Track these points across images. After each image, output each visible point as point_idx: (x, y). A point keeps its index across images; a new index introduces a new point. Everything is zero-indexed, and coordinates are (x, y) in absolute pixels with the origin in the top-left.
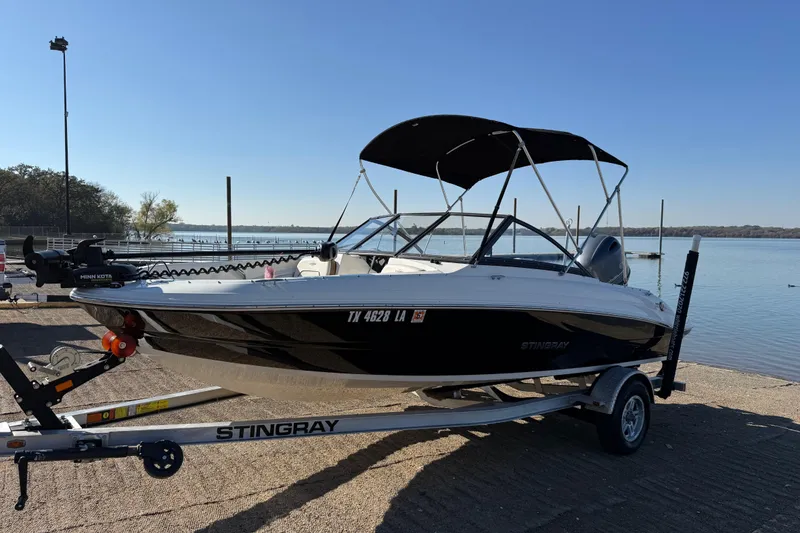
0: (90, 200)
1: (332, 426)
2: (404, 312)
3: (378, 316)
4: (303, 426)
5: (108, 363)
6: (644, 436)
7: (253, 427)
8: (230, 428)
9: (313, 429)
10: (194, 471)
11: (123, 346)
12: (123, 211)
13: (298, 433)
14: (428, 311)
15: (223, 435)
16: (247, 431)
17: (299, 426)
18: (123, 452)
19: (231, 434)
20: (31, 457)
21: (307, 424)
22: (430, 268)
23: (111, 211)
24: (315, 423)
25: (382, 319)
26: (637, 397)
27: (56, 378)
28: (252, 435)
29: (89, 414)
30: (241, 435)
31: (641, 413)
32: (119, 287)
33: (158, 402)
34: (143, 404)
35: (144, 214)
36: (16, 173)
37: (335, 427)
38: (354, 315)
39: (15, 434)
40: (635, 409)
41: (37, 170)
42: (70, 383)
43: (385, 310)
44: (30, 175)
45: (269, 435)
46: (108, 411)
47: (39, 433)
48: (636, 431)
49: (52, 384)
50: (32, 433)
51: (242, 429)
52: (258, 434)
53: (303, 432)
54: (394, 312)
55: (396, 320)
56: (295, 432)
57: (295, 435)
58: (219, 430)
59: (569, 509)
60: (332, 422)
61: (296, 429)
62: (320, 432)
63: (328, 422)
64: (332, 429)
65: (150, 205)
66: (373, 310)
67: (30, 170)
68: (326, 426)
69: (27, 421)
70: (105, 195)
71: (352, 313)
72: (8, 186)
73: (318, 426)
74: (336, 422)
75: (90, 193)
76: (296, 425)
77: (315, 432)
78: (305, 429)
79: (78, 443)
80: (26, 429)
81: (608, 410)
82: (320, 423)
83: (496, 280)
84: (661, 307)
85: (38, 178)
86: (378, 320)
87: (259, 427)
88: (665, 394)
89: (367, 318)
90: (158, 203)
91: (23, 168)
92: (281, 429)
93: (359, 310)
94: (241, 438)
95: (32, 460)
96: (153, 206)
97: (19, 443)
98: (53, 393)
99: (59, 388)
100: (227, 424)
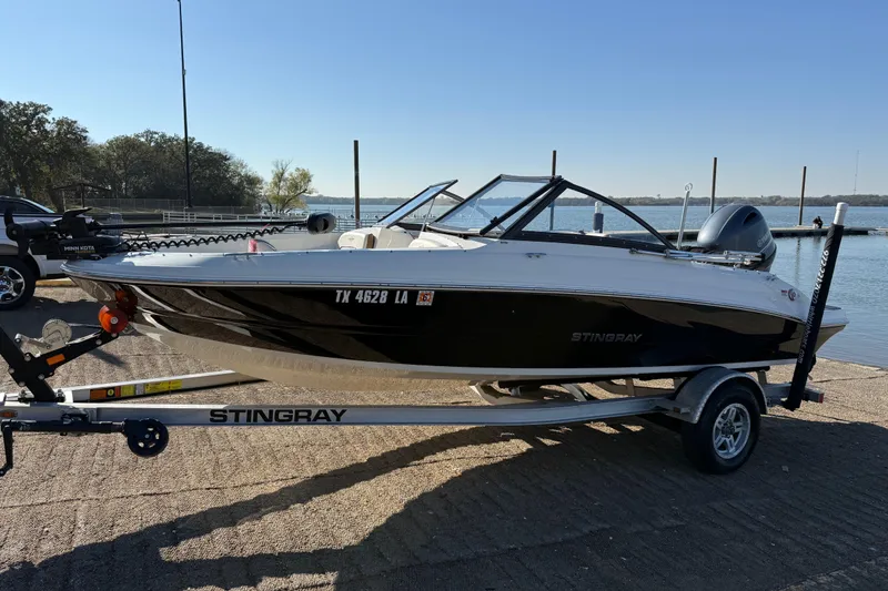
0: (218, 170)
1: (338, 416)
2: (405, 293)
3: (372, 296)
4: (306, 414)
5: (100, 338)
6: (749, 454)
7: (249, 412)
8: (224, 411)
9: (317, 417)
10: (211, 456)
11: (115, 321)
12: (253, 181)
13: (300, 420)
14: (436, 292)
15: (218, 418)
16: (243, 416)
17: (300, 414)
18: (107, 429)
19: (225, 418)
20: (16, 427)
21: (309, 412)
22: (452, 243)
23: (241, 183)
24: (319, 412)
25: (378, 299)
26: (739, 405)
27: (46, 351)
28: (249, 420)
29: (91, 390)
30: (237, 419)
31: (746, 424)
32: (99, 259)
33: (170, 382)
34: (152, 383)
35: (276, 184)
36: (143, 140)
37: (342, 418)
38: (342, 295)
39: (7, 404)
40: (737, 419)
41: (163, 136)
42: (61, 357)
43: (381, 291)
44: (156, 143)
45: (268, 421)
46: (113, 388)
47: (28, 405)
48: (737, 448)
49: (44, 357)
50: (24, 405)
51: (237, 412)
52: (255, 420)
53: (305, 420)
54: (392, 294)
55: (397, 301)
56: (296, 420)
57: (297, 423)
58: (213, 412)
59: (607, 526)
60: (339, 411)
61: (297, 417)
62: (325, 421)
63: (334, 412)
64: (338, 419)
65: (282, 174)
66: (365, 290)
67: (156, 136)
68: (331, 414)
69: (23, 392)
70: (233, 163)
71: (339, 292)
72: (134, 154)
73: (322, 415)
74: (343, 411)
75: (217, 161)
76: (297, 412)
77: (319, 421)
78: (308, 418)
79: (64, 416)
80: (20, 400)
81: (692, 418)
82: (325, 412)
83: (534, 258)
84: (791, 295)
85: (164, 144)
86: (373, 301)
87: (256, 412)
88: (792, 405)
89: (359, 297)
90: (291, 172)
91: (149, 134)
92: (281, 416)
93: (347, 289)
94: (237, 421)
95: (18, 430)
96: (286, 175)
97: (11, 413)
98: (45, 366)
99: (51, 362)
100: (221, 407)
